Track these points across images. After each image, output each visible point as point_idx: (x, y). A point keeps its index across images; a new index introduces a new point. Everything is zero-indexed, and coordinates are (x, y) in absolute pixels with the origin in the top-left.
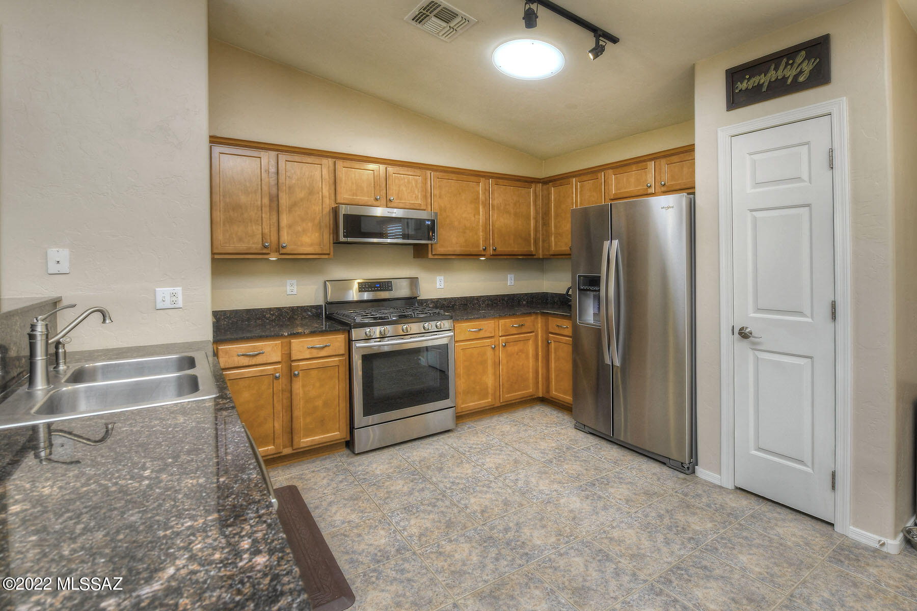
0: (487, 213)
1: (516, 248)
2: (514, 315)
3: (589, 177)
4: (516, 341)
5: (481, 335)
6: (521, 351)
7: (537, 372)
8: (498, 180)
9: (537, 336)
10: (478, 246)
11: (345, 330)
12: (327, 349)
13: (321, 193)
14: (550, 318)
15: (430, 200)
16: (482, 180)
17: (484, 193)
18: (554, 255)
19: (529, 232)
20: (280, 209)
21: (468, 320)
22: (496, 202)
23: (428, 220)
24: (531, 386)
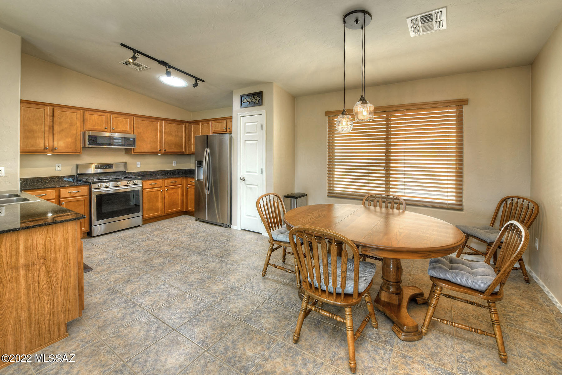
0: (161, 136)
1: (175, 150)
2: (172, 178)
3: (205, 123)
4: (172, 189)
5: (156, 186)
6: (175, 192)
7: (183, 201)
8: (167, 121)
9: (183, 186)
10: (157, 149)
11: (88, 185)
12: (78, 193)
13: (76, 126)
14: (188, 179)
15: (133, 129)
16: (159, 121)
17: (160, 127)
18: (192, 153)
19: (182, 143)
20: (54, 132)
21: (149, 180)
22: (166, 131)
23: (132, 138)
24: (180, 206)
